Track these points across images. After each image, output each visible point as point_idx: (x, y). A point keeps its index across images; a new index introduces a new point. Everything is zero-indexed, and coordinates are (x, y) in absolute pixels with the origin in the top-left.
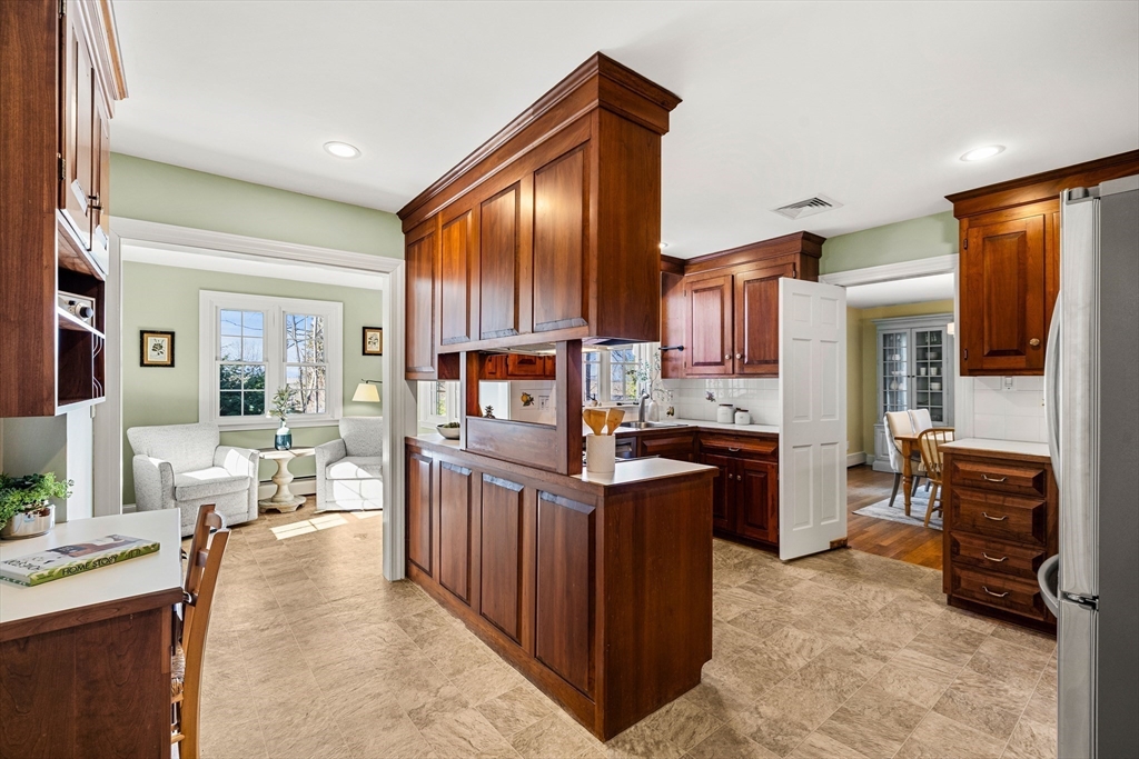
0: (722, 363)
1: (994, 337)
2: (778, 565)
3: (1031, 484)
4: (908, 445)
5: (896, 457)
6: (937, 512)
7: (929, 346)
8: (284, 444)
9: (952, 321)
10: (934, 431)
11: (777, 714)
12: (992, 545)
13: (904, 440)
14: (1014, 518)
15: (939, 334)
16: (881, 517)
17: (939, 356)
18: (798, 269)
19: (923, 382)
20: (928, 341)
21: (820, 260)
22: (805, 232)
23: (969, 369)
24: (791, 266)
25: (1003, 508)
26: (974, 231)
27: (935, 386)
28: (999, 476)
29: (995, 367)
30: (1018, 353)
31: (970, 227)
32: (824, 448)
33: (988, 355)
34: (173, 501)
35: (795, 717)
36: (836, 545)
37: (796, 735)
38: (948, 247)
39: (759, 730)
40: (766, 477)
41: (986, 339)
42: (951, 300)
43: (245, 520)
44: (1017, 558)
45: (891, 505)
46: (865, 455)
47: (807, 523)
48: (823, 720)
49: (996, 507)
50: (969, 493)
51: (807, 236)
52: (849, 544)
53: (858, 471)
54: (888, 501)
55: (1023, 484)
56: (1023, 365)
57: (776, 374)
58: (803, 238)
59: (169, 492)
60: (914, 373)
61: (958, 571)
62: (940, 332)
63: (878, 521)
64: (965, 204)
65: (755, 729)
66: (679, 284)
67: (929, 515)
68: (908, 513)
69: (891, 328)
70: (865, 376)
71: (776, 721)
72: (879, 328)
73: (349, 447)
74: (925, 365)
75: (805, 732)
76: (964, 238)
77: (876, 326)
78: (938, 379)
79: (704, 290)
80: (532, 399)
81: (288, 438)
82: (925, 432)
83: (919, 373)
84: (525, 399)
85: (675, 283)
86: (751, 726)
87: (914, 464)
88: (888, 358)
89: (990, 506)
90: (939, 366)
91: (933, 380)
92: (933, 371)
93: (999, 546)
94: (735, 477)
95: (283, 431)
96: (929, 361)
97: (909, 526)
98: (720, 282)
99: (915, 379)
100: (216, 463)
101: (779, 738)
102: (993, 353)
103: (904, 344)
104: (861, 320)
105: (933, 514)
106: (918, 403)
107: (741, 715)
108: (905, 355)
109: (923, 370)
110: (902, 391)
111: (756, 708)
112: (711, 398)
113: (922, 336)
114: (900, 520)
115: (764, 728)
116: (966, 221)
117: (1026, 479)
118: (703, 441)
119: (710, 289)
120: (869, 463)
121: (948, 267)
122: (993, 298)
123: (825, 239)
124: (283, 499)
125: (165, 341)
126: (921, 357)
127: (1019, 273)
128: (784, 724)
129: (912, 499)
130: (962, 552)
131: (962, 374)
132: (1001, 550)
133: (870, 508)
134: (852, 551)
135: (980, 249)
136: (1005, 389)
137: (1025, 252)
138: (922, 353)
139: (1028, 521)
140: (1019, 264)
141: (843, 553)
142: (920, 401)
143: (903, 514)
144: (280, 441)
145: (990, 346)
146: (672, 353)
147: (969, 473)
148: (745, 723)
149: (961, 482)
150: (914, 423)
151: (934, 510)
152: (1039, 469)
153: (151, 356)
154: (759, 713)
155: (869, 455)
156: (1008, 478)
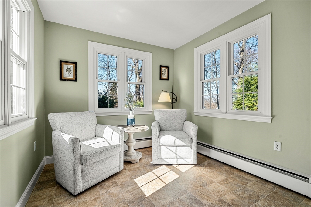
8: (131, 123)
34: (81, 166)
43: (118, 171)
59: (78, 160)
73: (162, 126)
81: (133, 120)
95: (131, 116)
100: (97, 134)
124: (132, 154)
125: (72, 67)
144: (130, 121)
153: (66, 75)
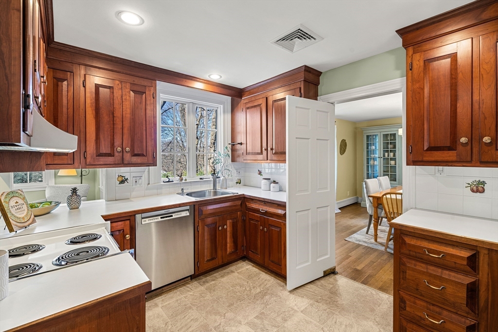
0: (261, 153)
1: (432, 136)
2: (285, 294)
3: (465, 263)
4: (376, 200)
5: (370, 206)
6: (392, 241)
7: (389, 141)
9: (402, 128)
10: (390, 193)
12: (431, 307)
13: (373, 197)
14: (450, 289)
15: (394, 135)
16: (361, 243)
17: (395, 147)
18: (302, 92)
19: (386, 160)
20: (389, 139)
21: (319, 86)
22: (306, 66)
23: (413, 161)
24: (298, 90)
25: (441, 279)
26: (417, 56)
27: (393, 163)
28: (438, 253)
29: (433, 159)
30: (450, 149)
31: (414, 53)
32: (319, 210)
33: (427, 150)
36: (327, 272)
38: (398, 73)
40: (281, 230)
41: (426, 137)
42: (401, 117)
44: (452, 323)
45: (367, 233)
46: (357, 198)
47: (307, 261)
49: (436, 277)
50: (413, 262)
51: (307, 69)
52: (337, 270)
53: (353, 207)
54: (365, 229)
55: (459, 261)
56: (454, 159)
57: (284, 161)
58: (305, 70)
60: (382, 156)
61: (405, 323)
62: (395, 134)
63: (359, 246)
64: (410, 36)
66: (240, 104)
67: (387, 244)
68: (376, 240)
69: (370, 132)
70: (357, 156)
72: (364, 132)
74: (387, 151)
76: (410, 62)
77: (363, 131)
78: (394, 159)
79: (252, 107)
80: (127, 180)
82: (385, 194)
83: (384, 156)
84: (120, 179)
85: (238, 104)
87: (379, 210)
88: (369, 148)
89: (430, 275)
90: (394, 152)
91: (391, 159)
92: (391, 155)
93: (438, 309)
94: (263, 229)
96: (389, 149)
97: (376, 250)
98: (260, 102)
99: (382, 159)
102: (431, 149)
103: (377, 140)
104: (356, 128)
105: (390, 243)
106: (384, 172)
108: (378, 146)
109: (386, 154)
110: (376, 165)
112: (260, 173)
113: (386, 136)
114: (370, 246)
116: (411, 49)
117: (462, 258)
118: (247, 204)
119: (255, 106)
120: (359, 202)
121: (397, 87)
122: (431, 106)
123: (321, 73)
126: (385, 147)
127: (451, 86)
129: (379, 227)
130: (407, 309)
131: (407, 164)
132: (440, 314)
133: (355, 235)
134: (338, 277)
135: (422, 69)
136: (438, 175)
137: (456, 69)
138: (386, 146)
139: (463, 294)
140: (452, 78)
141: (331, 279)
142: (385, 170)
143: (373, 241)
145: (430, 143)
146: (238, 147)
147: (414, 246)
149: (407, 252)
150: (380, 185)
151: (390, 240)
152: (472, 250)
155: (360, 198)
156: (446, 255)
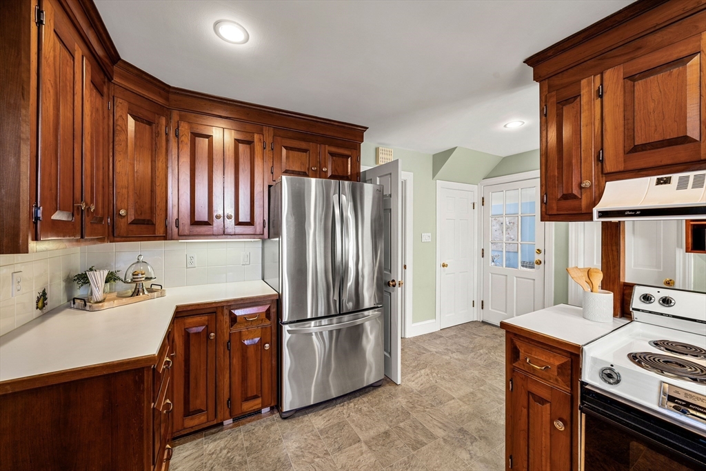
11: (458, 452)
35: (448, 448)
37: (451, 437)
39: (472, 443)
48: (432, 443)
65: (474, 444)
71: (461, 447)
75: (446, 438)
86: (476, 446)
101: (461, 437)
107: (482, 455)
111: (471, 458)
115: (469, 443)
128: (456, 444)
148: (480, 448)
154: (470, 454)
